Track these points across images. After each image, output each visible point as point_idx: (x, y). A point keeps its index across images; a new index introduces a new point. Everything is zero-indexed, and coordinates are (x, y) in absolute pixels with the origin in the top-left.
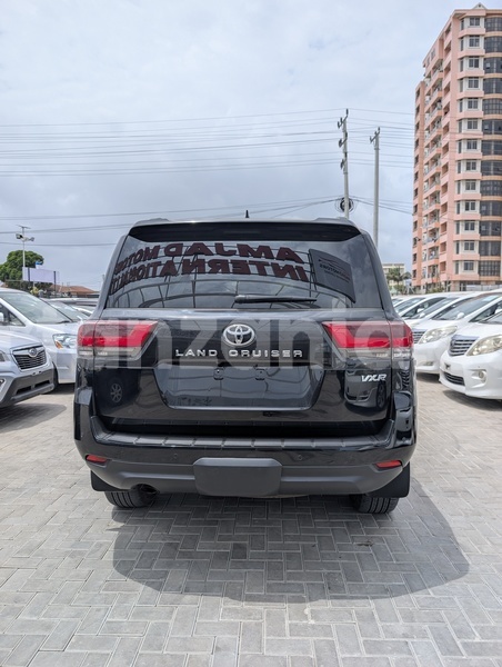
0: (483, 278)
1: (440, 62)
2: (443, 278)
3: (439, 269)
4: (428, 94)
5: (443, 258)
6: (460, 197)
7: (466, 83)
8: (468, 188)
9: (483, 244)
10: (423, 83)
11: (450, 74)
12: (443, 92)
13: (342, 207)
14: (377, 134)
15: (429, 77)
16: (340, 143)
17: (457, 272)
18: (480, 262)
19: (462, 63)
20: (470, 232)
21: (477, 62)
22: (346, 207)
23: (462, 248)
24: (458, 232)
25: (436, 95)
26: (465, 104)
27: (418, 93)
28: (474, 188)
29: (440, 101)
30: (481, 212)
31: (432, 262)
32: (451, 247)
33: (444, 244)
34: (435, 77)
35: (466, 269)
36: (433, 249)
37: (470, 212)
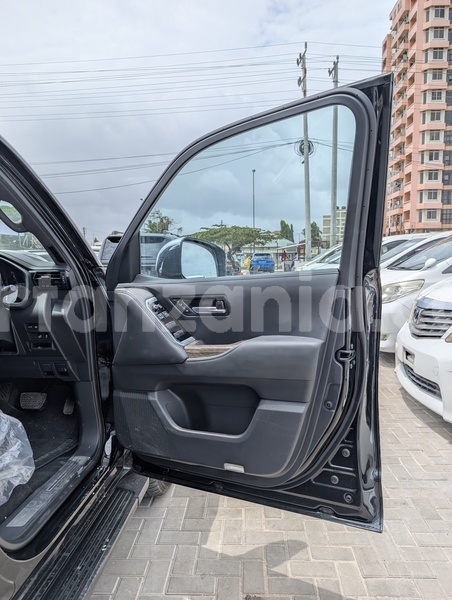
0: (445, 226)
1: (407, 13)
2: (407, 226)
3: (403, 218)
4: (395, 47)
5: (407, 207)
6: (424, 147)
7: (431, 34)
8: (432, 139)
9: (445, 193)
10: (390, 36)
11: (416, 25)
12: (409, 44)
13: (302, 150)
14: (336, 64)
15: (395, 29)
16: (300, 81)
17: (420, 221)
18: (442, 210)
19: (428, 13)
20: (433, 182)
21: (443, 12)
22: (306, 150)
23: (425, 197)
24: (422, 182)
25: (402, 46)
26: (431, 54)
27: (385, 46)
28: (438, 138)
29: (406, 53)
30: (444, 162)
31: (396, 212)
32: (415, 197)
33: (408, 194)
34: (401, 30)
35: (429, 217)
36: (397, 198)
37: (434, 162)
